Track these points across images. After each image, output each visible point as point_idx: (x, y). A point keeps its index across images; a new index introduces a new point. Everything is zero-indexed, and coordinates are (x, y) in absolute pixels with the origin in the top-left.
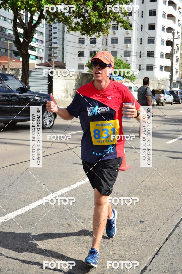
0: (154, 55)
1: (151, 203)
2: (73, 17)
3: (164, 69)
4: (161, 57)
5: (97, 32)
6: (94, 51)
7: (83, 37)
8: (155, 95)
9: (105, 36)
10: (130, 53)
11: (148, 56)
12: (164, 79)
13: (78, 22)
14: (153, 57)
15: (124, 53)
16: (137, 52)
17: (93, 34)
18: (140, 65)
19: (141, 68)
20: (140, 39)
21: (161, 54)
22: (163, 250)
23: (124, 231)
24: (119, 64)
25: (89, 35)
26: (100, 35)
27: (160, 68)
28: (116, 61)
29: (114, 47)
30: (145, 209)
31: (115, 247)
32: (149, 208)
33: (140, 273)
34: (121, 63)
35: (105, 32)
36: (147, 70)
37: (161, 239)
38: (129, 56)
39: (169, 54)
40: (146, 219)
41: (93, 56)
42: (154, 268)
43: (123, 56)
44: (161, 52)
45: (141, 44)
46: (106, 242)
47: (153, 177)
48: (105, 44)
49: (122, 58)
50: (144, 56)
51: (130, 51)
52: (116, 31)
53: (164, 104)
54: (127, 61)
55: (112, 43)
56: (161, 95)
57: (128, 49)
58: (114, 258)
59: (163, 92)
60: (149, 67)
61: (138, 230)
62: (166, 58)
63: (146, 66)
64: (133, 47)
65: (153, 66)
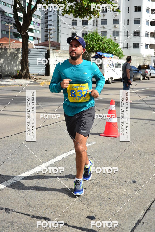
0: (139, 34)
1: (141, 165)
2: (67, 1)
3: (149, 47)
4: (146, 36)
5: (89, 15)
6: (85, 32)
7: (76, 19)
8: (141, 70)
9: (96, 18)
10: (118, 33)
11: (134, 35)
12: (149, 56)
13: (71, 6)
14: (139, 36)
15: (113, 33)
16: (124, 32)
17: (85, 16)
18: (127, 44)
19: (128, 46)
20: (127, 20)
21: (146, 33)
22: (153, 206)
23: (119, 190)
24: (109, 43)
25: (81, 18)
26: (91, 18)
27: (145, 46)
28: (106, 40)
29: (104, 28)
30: (136, 171)
31: (112, 203)
32: (140, 170)
33: (134, 225)
34: (111, 42)
35: (96, 14)
36: (133, 48)
37: (152, 196)
38: (118, 35)
39: (154, 33)
40: (138, 179)
41: (85, 36)
42: (146, 222)
43: (112, 35)
44: (146, 32)
45: (128, 24)
46: (103, 200)
47: (143, 143)
48: (95, 25)
49: (111, 38)
50: (131, 35)
51: (118, 31)
52: (105, 13)
53: (150, 78)
54: (115, 40)
55: (102, 24)
56: (147, 70)
57: (116, 30)
58: (111, 213)
59: (148, 67)
60: (135, 45)
61: (131, 189)
62: (151, 37)
63: (133, 44)
64: (121, 28)
65: (139, 45)
